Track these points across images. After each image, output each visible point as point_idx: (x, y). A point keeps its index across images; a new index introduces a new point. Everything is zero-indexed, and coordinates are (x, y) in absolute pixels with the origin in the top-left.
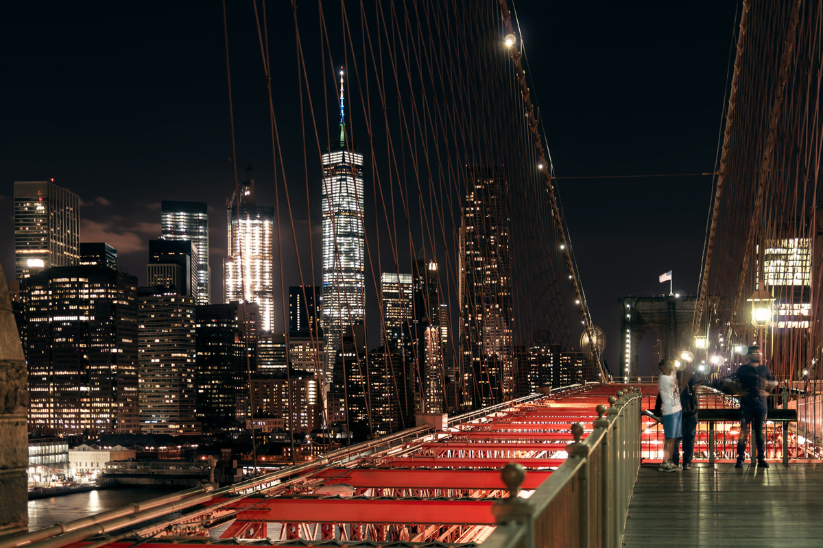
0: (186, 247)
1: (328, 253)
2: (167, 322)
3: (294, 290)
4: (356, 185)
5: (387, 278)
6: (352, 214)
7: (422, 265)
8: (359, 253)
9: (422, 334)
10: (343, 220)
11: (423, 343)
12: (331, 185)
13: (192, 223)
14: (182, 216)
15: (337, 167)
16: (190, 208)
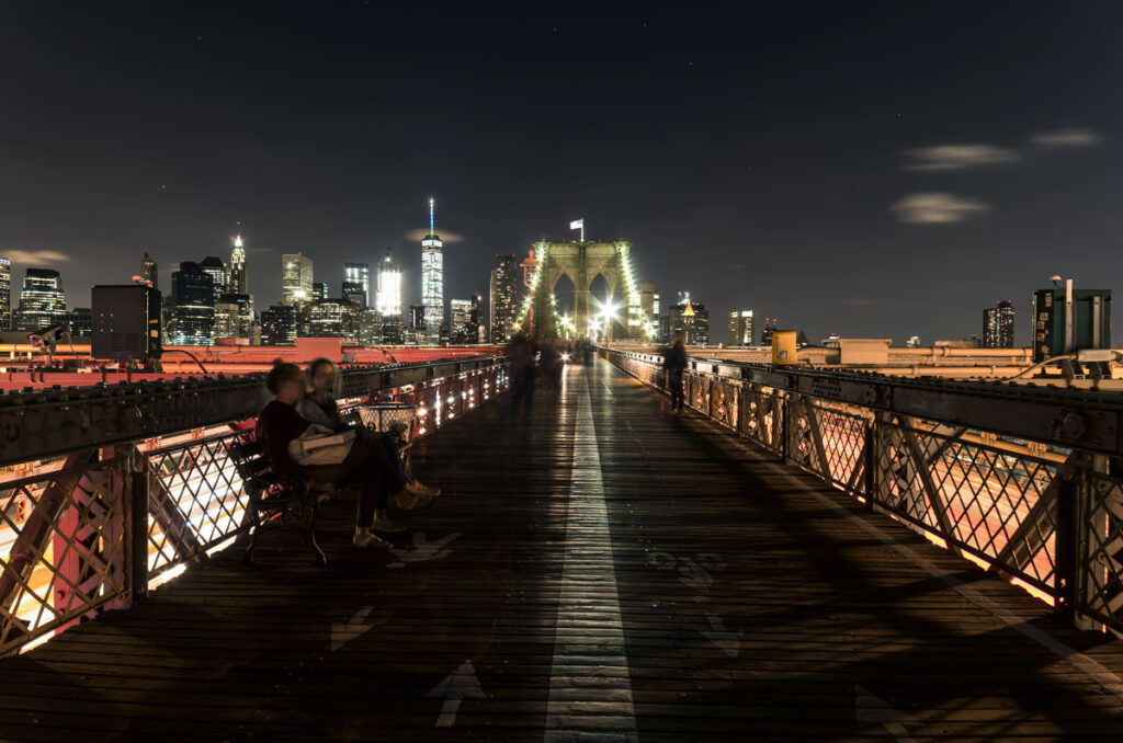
0: (360, 285)
1: (425, 288)
2: (371, 323)
3: (412, 307)
4: (439, 256)
5: (454, 302)
6: (437, 270)
7: (476, 298)
8: (441, 290)
9: (477, 329)
10: (432, 273)
11: (478, 334)
12: (426, 256)
13: (361, 274)
14: (356, 270)
15: (429, 248)
16: (360, 266)
